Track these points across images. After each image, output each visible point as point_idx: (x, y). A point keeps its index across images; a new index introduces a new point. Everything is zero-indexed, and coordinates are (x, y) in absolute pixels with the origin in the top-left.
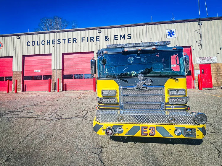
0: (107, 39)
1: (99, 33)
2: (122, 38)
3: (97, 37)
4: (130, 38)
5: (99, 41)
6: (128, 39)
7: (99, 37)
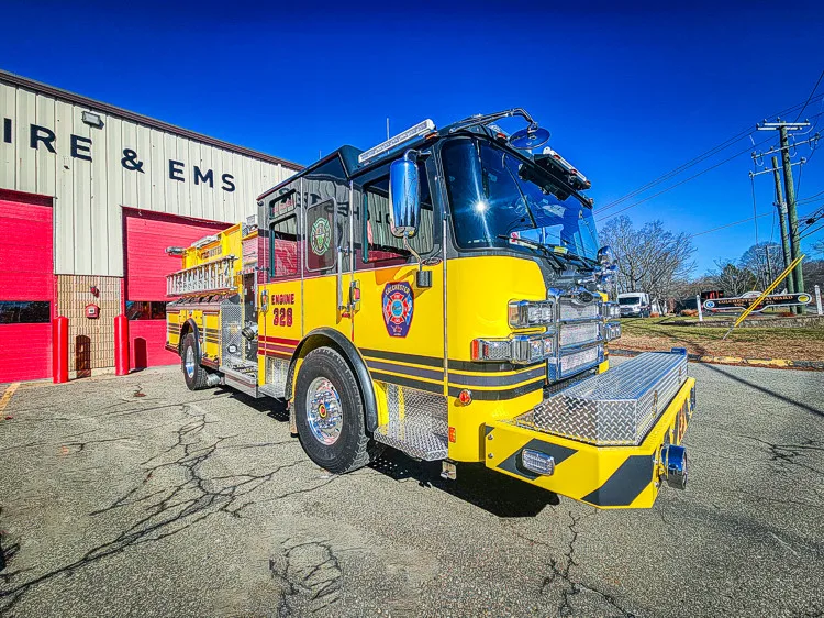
0: (133, 163)
1: (91, 125)
2: (200, 179)
3: (74, 138)
4: (230, 187)
5: (89, 159)
6: (224, 188)
7: (89, 141)
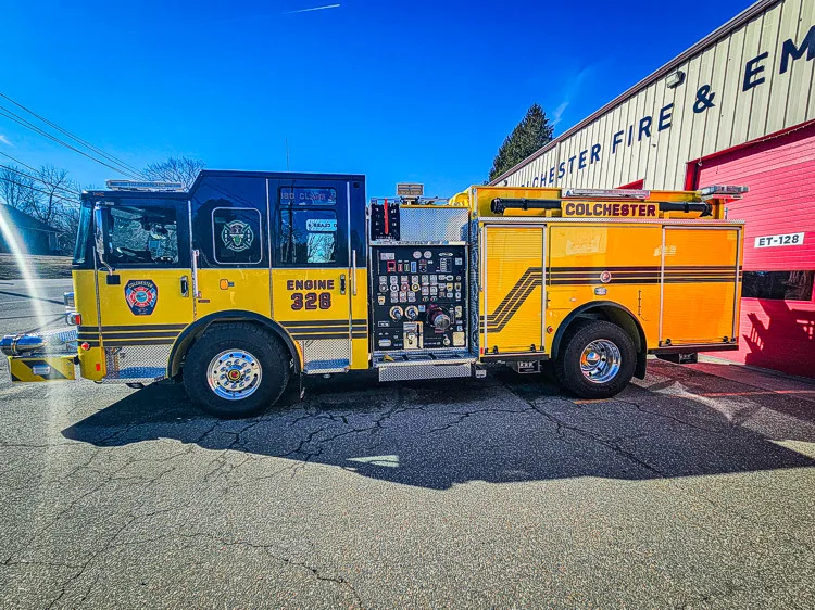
0: (705, 101)
1: (675, 86)
2: (790, 59)
3: (662, 111)
5: (671, 124)
7: (673, 105)
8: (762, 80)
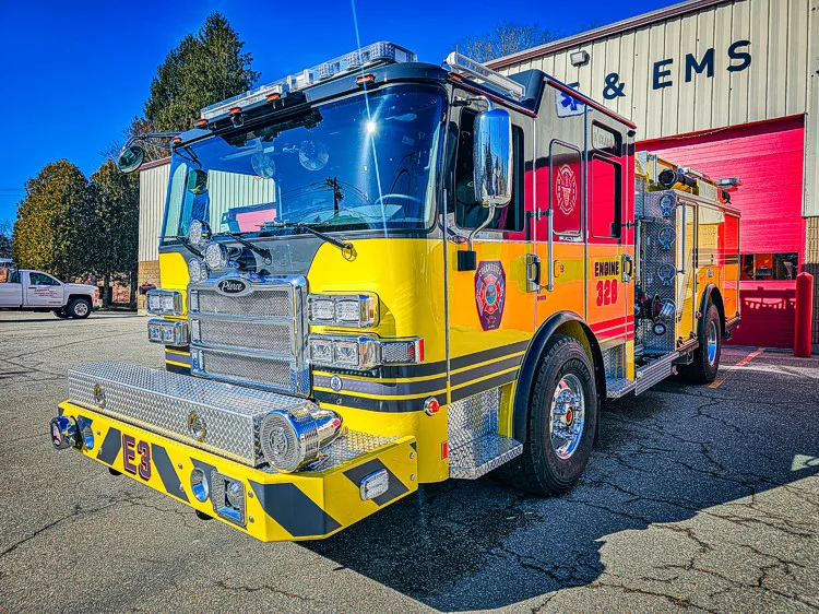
0: (614, 88)
1: (579, 64)
2: (693, 71)
4: (742, 61)
6: (731, 68)
7: (578, 83)
8: (670, 84)
